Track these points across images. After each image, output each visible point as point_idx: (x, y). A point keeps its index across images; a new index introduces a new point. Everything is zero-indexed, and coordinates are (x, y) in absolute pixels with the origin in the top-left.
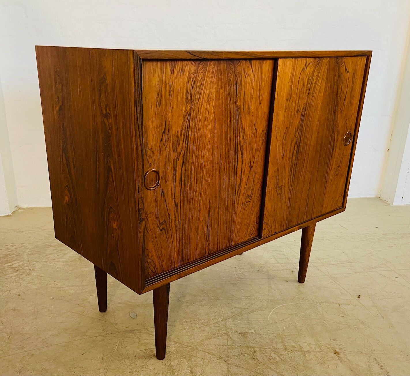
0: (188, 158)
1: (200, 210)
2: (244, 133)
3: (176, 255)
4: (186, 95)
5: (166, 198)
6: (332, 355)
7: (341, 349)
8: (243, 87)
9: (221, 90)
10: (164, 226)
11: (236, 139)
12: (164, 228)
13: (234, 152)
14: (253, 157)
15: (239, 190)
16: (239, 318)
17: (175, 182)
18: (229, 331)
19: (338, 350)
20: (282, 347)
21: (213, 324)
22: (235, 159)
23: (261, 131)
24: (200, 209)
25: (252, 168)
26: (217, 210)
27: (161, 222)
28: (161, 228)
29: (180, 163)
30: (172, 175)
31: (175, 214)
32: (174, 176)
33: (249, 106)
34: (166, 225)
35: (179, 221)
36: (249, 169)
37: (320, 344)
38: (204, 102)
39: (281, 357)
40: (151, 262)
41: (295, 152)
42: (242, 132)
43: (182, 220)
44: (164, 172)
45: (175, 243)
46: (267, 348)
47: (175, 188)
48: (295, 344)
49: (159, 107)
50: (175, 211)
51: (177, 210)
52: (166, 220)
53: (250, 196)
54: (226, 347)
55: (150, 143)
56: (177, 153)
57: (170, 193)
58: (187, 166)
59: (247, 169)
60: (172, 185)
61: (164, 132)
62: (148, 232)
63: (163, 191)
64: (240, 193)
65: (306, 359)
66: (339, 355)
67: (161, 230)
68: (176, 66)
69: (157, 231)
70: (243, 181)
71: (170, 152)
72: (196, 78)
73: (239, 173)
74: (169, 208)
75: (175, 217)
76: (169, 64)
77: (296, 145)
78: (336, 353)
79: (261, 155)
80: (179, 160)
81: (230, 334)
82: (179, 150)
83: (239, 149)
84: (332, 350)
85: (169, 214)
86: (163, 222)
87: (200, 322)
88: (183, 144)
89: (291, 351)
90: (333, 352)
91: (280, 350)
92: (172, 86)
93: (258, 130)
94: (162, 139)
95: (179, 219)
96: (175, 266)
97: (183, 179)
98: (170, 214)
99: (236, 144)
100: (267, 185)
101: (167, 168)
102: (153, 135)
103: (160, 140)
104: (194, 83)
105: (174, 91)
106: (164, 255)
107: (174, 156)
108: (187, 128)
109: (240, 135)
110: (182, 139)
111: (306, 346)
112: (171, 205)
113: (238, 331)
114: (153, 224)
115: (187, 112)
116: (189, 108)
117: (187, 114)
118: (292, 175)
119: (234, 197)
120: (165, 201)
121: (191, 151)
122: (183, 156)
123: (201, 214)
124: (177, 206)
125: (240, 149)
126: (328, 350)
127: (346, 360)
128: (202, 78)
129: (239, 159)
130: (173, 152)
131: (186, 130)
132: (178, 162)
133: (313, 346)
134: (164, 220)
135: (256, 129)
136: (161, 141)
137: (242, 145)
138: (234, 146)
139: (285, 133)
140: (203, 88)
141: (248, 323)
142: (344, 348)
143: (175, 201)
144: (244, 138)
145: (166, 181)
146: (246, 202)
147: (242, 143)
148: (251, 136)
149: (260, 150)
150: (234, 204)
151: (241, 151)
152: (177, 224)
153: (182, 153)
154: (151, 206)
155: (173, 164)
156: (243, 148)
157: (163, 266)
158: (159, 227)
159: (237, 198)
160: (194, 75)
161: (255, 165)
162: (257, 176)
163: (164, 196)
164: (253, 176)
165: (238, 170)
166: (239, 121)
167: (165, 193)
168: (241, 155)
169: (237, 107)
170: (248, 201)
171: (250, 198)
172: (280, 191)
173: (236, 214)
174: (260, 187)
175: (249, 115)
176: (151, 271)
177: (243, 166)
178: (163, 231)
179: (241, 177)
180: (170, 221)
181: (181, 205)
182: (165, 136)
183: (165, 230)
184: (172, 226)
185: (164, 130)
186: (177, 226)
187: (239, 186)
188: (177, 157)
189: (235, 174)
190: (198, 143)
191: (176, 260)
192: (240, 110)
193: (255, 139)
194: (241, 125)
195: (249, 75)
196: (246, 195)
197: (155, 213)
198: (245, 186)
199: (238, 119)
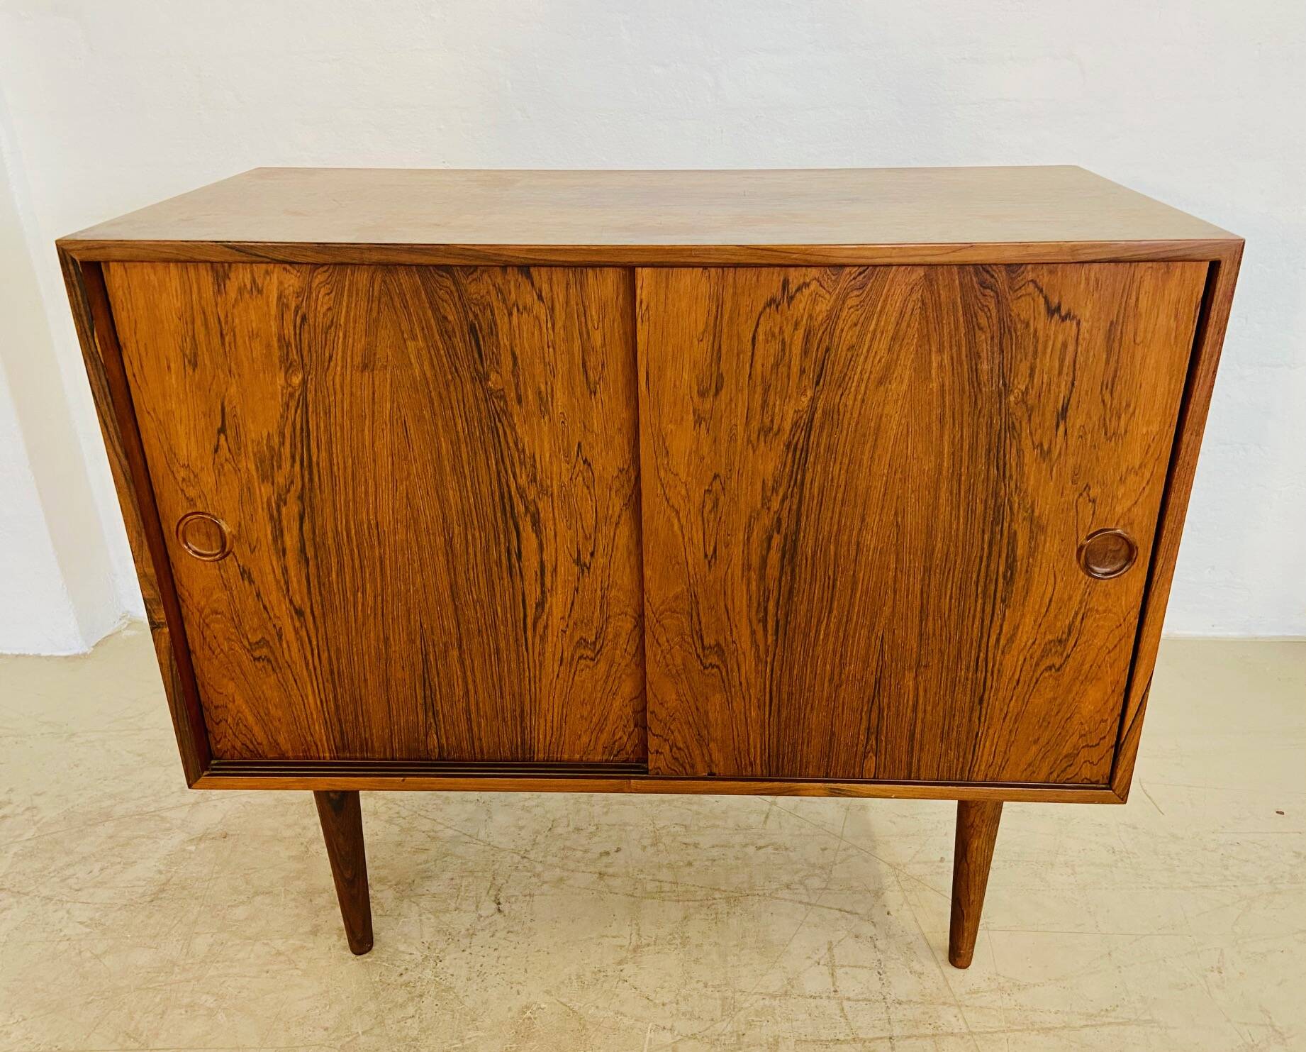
0: (318, 505)
1: (386, 640)
2: (534, 467)
3: (319, 730)
4: (280, 347)
5: (260, 585)
8: (505, 341)
9: (411, 344)
10: (265, 652)
11: (503, 481)
12: (265, 656)
13: (499, 514)
14: (587, 538)
15: (537, 618)
17: (284, 556)
22: (507, 533)
23: (613, 471)
24: (388, 639)
25: (589, 569)
26: (454, 653)
27: (253, 639)
28: (257, 654)
29: (291, 511)
30: (270, 537)
31: (296, 632)
32: (275, 540)
33: (544, 394)
34: (273, 652)
35: (316, 651)
36: (576, 569)
38: (349, 367)
40: (238, 724)
42: (523, 463)
43: (326, 652)
44: (240, 526)
45: (311, 698)
47: (285, 570)
49: (194, 370)
50: (297, 624)
51: (304, 624)
52: (268, 638)
53: (594, 643)
55: (182, 453)
56: (275, 486)
57: (270, 578)
58: (318, 522)
59: (566, 570)
60: (275, 563)
61: (222, 430)
62: (213, 652)
63: (246, 568)
64: (546, 627)
67: (255, 659)
68: (232, 275)
69: (245, 659)
70: (551, 596)
71: (249, 481)
72: (308, 306)
73: (529, 574)
74: (275, 615)
75: (299, 639)
80: (288, 504)
82: (281, 479)
83: (520, 506)
85: (278, 627)
86: (260, 641)
88: (292, 466)
92: (226, 322)
93: (597, 466)
94: (218, 445)
95: (315, 646)
96: (322, 755)
97: (310, 552)
98: (281, 628)
99: (501, 492)
101: (248, 517)
102: (187, 434)
103: (212, 448)
104: (304, 319)
105: (234, 335)
106: (280, 720)
107: (264, 492)
108: (298, 427)
109: (518, 471)
110: (288, 455)
112: (282, 611)
114: (228, 639)
115: (290, 389)
116: (296, 380)
117: (292, 395)
119: (521, 632)
120: (258, 595)
121: (326, 490)
122: (301, 498)
123: (395, 652)
124: (300, 613)
125: (522, 509)
128: (329, 310)
129: (523, 535)
130: (263, 482)
131: (298, 433)
132: (284, 510)
134: (263, 638)
135: (585, 461)
136: (216, 451)
137: (530, 498)
138: (497, 499)
139: (708, 491)
143: (291, 602)
144: (535, 482)
145: (252, 547)
146: (576, 658)
147: (532, 493)
148: (565, 479)
149: (617, 524)
150: (525, 653)
151: (529, 515)
152: (309, 657)
153: (293, 489)
154: (215, 597)
155: (266, 510)
156: (538, 509)
157: (278, 744)
158: (248, 650)
159: (534, 636)
160: (301, 299)
161: (601, 560)
162: (614, 593)
163: (251, 581)
164: (596, 591)
165: (525, 563)
166: (505, 433)
167: (255, 575)
168: (534, 524)
169: (489, 394)
170: (587, 657)
171: (595, 649)
172: (714, 659)
173: (537, 681)
174: (635, 627)
175: (546, 418)
176: (243, 744)
177: (544, 555)
178: (265, 662)
179: (543, 585)
180: (285, 645)
181: (316, 613)
182: (226, 440)
183: (269, 661)
184: (291, 658)
185: (219, 425)
186: (311, 661)
187: (536, 608)
188: (279, 495)
189: (514, 573)
190: (349, 471)
191: (321, 740)
192: (506, 402)
193: (588, 488)
194: (516, 445)
195: (525, 308)
196: (572, 637)
197: (228, 615)
198: (567, 614)
199: (499, 425)
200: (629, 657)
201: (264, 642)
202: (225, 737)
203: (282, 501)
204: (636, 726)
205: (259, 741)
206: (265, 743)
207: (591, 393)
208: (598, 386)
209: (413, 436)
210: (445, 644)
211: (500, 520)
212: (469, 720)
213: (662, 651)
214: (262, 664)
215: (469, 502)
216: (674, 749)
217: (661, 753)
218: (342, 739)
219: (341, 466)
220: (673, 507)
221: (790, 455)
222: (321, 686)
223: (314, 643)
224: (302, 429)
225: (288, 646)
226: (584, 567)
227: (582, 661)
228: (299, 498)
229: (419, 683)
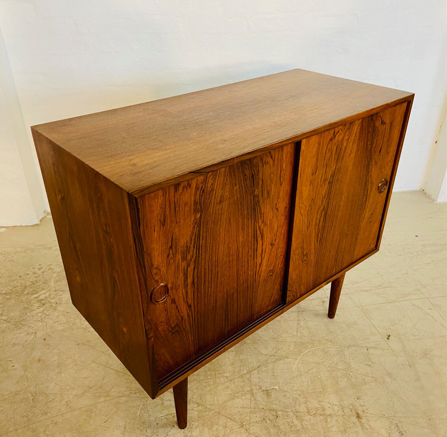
0: (200, 261)
2: (264, 217)
3: (192, 348)
4: (194, 205)
5: (178, 303)
6: (354, 419)
7: (363, 411)
8: (261, 176)
9: (235, 188)
10: (177, 329)
11: (255, 226)
13: (253, 239)
14: (274, 235)
15: (259, 269)
16: (264, 369)
17: (187, 287)
18: (253, 388)
19: (360, 413)
20: (305, 410)
21: (239, 377)
22: (254, 244)
23: (283, 209)
24: (217, 300)
25: (274, 245)
26: (235, 295)
27: (173, 326)
28: (174, 331)
29: (191, 268)
31: (188, 314)
32: (184, 281)
33: (269, 191)
34: (179, 327)
35: (194, 318)
36: (271, 247)
37: (343, 404)
38: (215, 204)
39: (303, 424)
40: (164, 364)
41: (322, 218)
42: (261, 217)
44: (173, 283)
45: (190, 338)
46: (289, 412)
47: (187, 292)
48: (319, 405)
49: (164, 226)
50: (189, 312)
51: (191, 310)
53: (273, 270)
54: (248, 410)
55: (156, 264)
56: (187, 261)
57: (182, 299)
58: (200, 268)
59: (269, 248)
60: (184, 291)
61: (171, 247)
62: (159, 340)
63: (173, 299)
64: (261, 271)
65: (328, 426)
66: (361, 420)
67: (173, 333)
69: (170, 336)
70: (264, 260)
71: (179, 263)
72: (205, 186)
73: (259, 255)
74: (182, 312)
75: (189, 316)
77: (323, 212)
78: (358, 416)
79: (284, 230)
80: (190, 266)
81: (255, 391)
82: (189, 258)
83: (258, 233)
84: (355, 413)
86: (175, 325)
87: (225, 375)
88: (193, 250)
89: (314, 415)
90: (356, 416)
91: (303, 414)
92: (177, 203)
93: (279, 209)
94: (169, 254)
97: (195, 281)
98: (183, 316)
99: (254, 230)
100: (291, 258)
101: (176, 278)
102: (158, 254)
103: (167, 256)
104: (203, 192)
105: (179, 207)
106: (179, 352)
107: (184, 264)
108: (197, 234)
109: (259, 221)
110: (192, 247)
111: (329, 407)
112: (184, 308)
113: (262, 387)
114: (164, 331)
115: (196, 220)
116: (198, 216)
117: (196, 223)
118: (319, 240)
119: (254, 277)
120: (177, 307)
121: (203, 254)
122: (195, 262)
123: (218, 304)
124: (190, 306)
125: (259, 233)
126: (351, 413)
127: (367, 427)
128: (212, 184)
129: (258, 242)
130: (183, 261)
131: (197, 237)
132: (189, 269)
133: (336, 408)
134: (177, 323)
135: (277, 209)
137: (261, 228)
138: (253, 233)
139: (310, 205)
140: (214, 193)
141: (273, 375)
142: (367, 409)
143: (188, 303)
144: (264, 222)
145: (177, 289)
147: (262, 226)
148: (271, 218)
150: (255, 283)
151: (261, 235)
152: (191, 322)
153: (192, 259)
154: (161, 317)
155: (183, 272)
156: (263, 232)
158: (171, 331)
159: (258, 276)
160: (203, 184)
161: (277, 241)
162: (279, 250)
163: (175, 303)
164: (275, 252)
165: (258, 252)
166: (257, 208)
167: (176, 300)
168: (261, 237)
169: (254, 197)
170: (271, 275)
171: (273, 272)
172: (305, 258)
173: (257, 291)
175: (269, 199)
176: (165, 370)
177: (263, 247)
178: (176, 332)
179: (262, 257)
180: (183, 322)
181: (195, 304)
182: (172, 250)
183: (178, 331)
184: (185, 326)
185: (170, 245)
186: (192, 324)
187: (259, 266)
188: (188, 264)
189: (255, 257)
190: (211, 243)
192: (259, 198)
193: (277, 218)
194: (260, 212)
195: (267, 163)
196: (267, 271)
197: (165, 322)
198: (267, 264)
199: (256, 206)
201: (177, 325)
203: (188, 266)
205: (170, 365)
207: (281, 185)
208: (283, 182)
209: (232, 221)
210: (233, 293)
211: (253, 240)
212: (237, 316)
213: (294, 263)
214: (175, 334)
215: (245, 239)
216: (293, 293)
217: (290, 296)
218: (199, 347)
219: (209, 243)
220: (301, 214)
221: (329, 186)
222: (194, 331)
223: (193, 315)
224: (198, 234)
225: (185, 321)
227: (269, 277)
229: (224, 311)
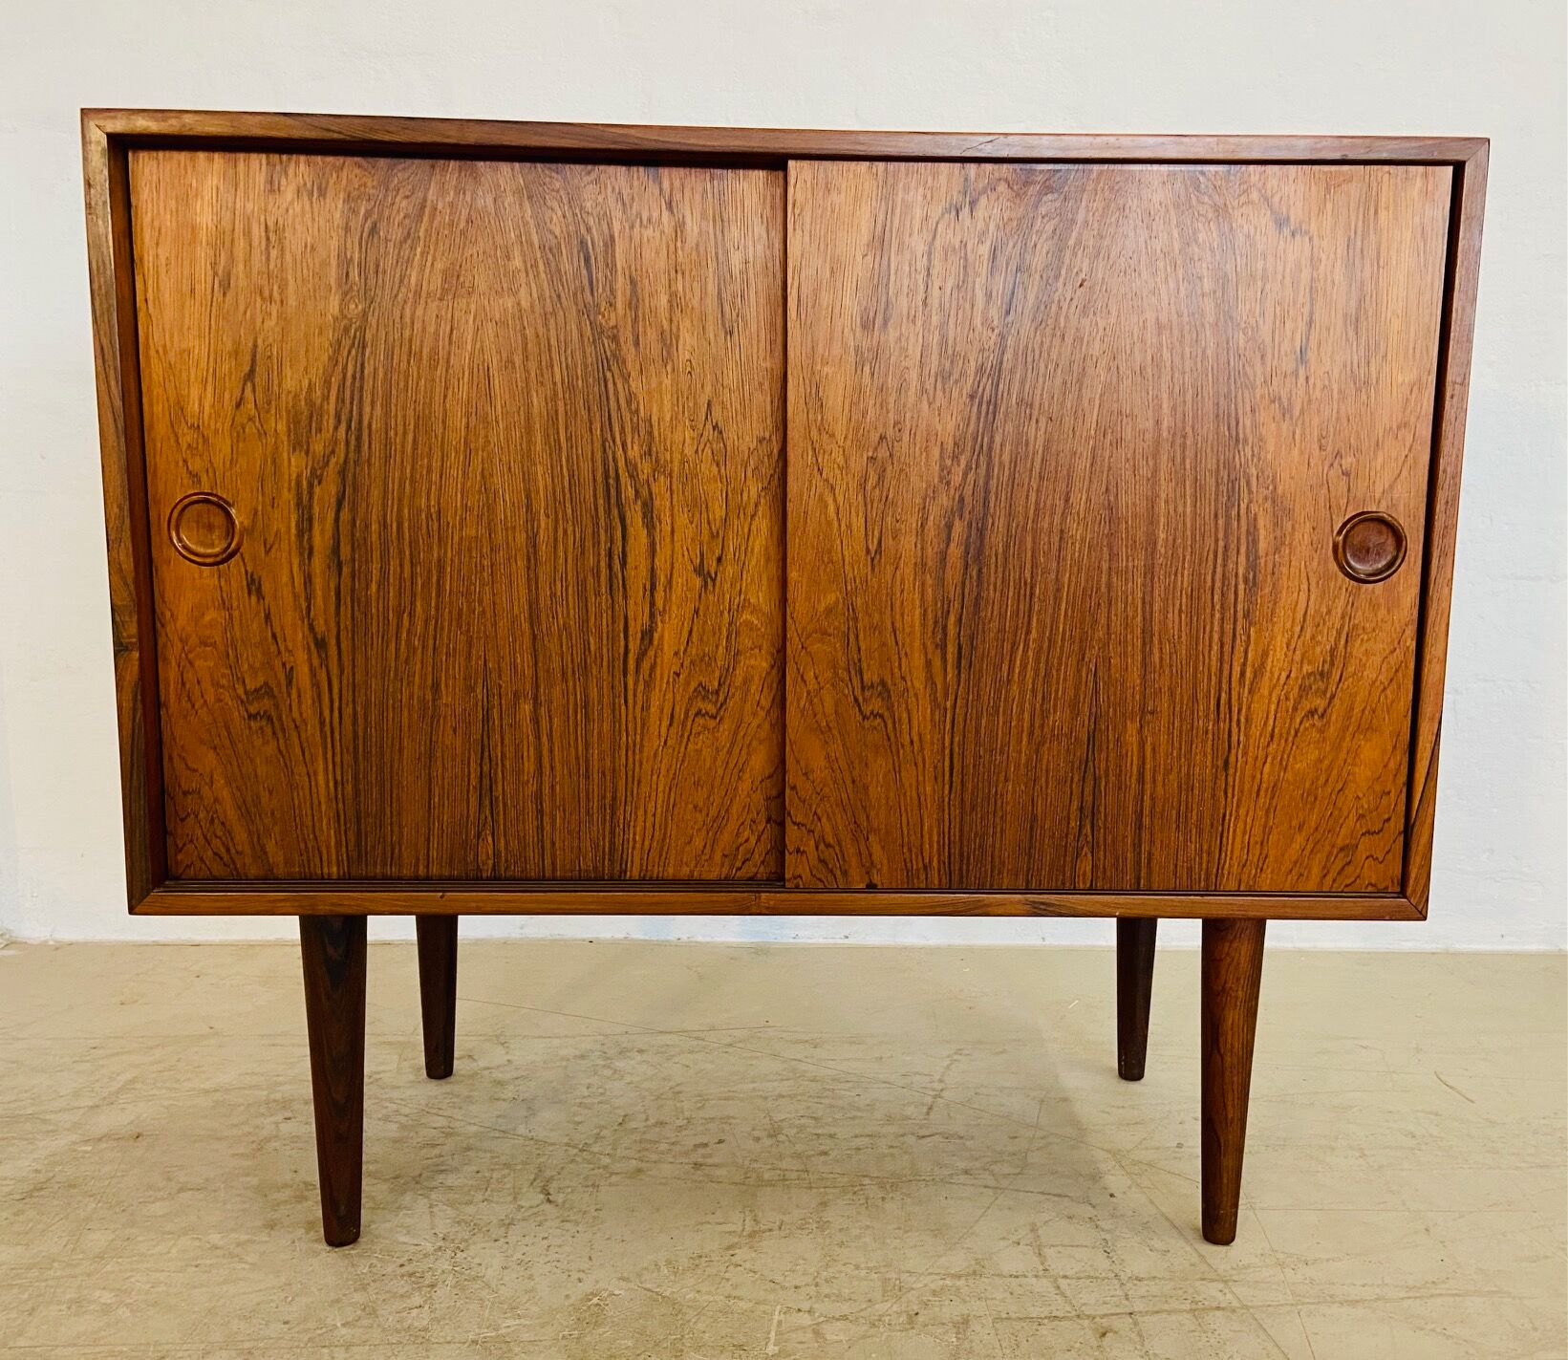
0: (363, 483)
1: (436, 686)
2: (650, 435)
3: (328, 833)
4: (340, 265)
5: (272, 603)
8: (622, 264)
10: (266, 704)
11: (609, 452)
12: (265, 712)
13: (601, 501)
14: (713, 536)
15: (644, 649)
17: (310, 559)
22: (610, 528)
23: (751, 441)
24: (438, 684)
25: (714, 580)
26: (527, 707)
27: (251, 685)
28: (252, 709)
29: (326, 492)
30: (293, 531)
31: (313, 673)
32: (300, 534)
33: (668, 334)
34: (277, 707)
35: (336, 704)
36: (698, 582)
38: (427, 296)
40: (212, 822)
41: (956, 550)
42: (636, 429)
43: (351, 706)
44: (255, 514)
45: (321, 778)
47: (308, 580)
49: (224, 294)
50: (316, 662)
51: (324, 662)
52: (273, 684)
53: (717, 692)
55: (192, 408)
56: (310, 455)
57: (285, 592)
58: (361, 511)
59: (685, 581)
60: (295, 568)
61: (250, 375)
62: (193, 706)
63: (255, 577)
64: (653, 668)
67: (251, 716)
68: (291, 171)
69: (237, 716)
70: (662, 622)
71: (277, 450)
72: (381, 213)
74: (286, 647)
75: (316, 685)
76: (257, 162)
80: (324, 482)
82: (318, 448)
83: (629, 492)
85: (288, 667)
86: (261, 687)
88: (336, 428)
92: (275, 231)
93: (730, 434)
94: (242, 398)
95: (336, 697)
96: (326, 870)
97: (345, 554)
98: (292, 668)
99: (606, 471)
101: (268, 501)
102: (203, 383)
103: (236, 404)
104: (373, 229)
105: (283, 248)
106: (273, 814)
107: (294, 465)
108: (350, 375)
109: (629, 441)
110: (332, 414)
112: (297, 638)
114: (217, 685)
115: (345, 322)
116: (355, 310)
117: (347, 330)
118: (951, 649)
119: (619, 675)
120: (268, 617)
121: (376, 461)
122: (342, 473)
123: (446, 705)
124: (321, 644)
125: (631, 492)
128: (407, 216)
129: (631, 530)
130: (294, 451)
131: (349, 384)
132: (317, 490)
134: (266, 684)
135: (715, 428)
136: (238, 406)
137: (643, 477)
138: (599, 478)
139: (872, 460)
140: (419, 250)
143: (311, 627)
144: (650, 455)
145: (268, 546)
146: (692, 713)
147: (645, 469)
148: (689, 451)
149: (753, 516)
150: (623, 707)
151: (639, 503)
152: (327, 713)
153: (333, 460)
154: (207, 618)
155: (293, 492)
156: (651, 494)
157: (265, 853)
158: (242, 702)
159: (636, 683)
160: (372, 202)
161: (730, 570)
162: (746, 616)
163: (260, 596)
164: (722, 613)
165: (630, 572)
166: (615, 384)
167: (266, 587)
168: (645, 516)
169: (599, 331)
170: (707, 713)
171: (717, 701)
172: (876, 705)
173: (637, 751)
174: (772, 667)
175: (669, 368)
176: (215, 854)
177: (656, 560)
178: (264, 723)
179: (652, 604)
180: (294, 695)
181: (343, 646)
182: (254, 390)
183: (270, 719)
184: (301, 714)
185: (247, 369)
186: (328, 720)
187: (642, 639)
188: (313, 470)
189: (615, 586)
190: (410, 437)
191: (328, 847)
192: (618, 344)
193: (718, 465)
194: (629, 403)
195: (650, 221)
196: (688, 683)
197: (221, 648)
198: (682, 648)
199: (609, 375)
200: (762, 714)
201: (266, 691)
202: (191, 841)
203: (316, 477)
204: (768, 821)
205: (240, 849)
206: (248, 851)
207: (726, 333)
208: (735, 325)
209: (497, 387)
210: (515, 694)
211: (601, 508)
212: (540, 812)
213: (808, 693)
214: (258, 724)
215: (563, 483)
216: (822, 846)
217: (804, 852)
218: (358, 844)
219: (400, 428)
220: (827, 480)
221: (975, 409)
222: (338, 759)
223: (336, 690)
224: (354, 377)
225: (299, 696)
226: (707, 578)
227: (700, 720)
228: (339, 472)
229: (476, 754)
